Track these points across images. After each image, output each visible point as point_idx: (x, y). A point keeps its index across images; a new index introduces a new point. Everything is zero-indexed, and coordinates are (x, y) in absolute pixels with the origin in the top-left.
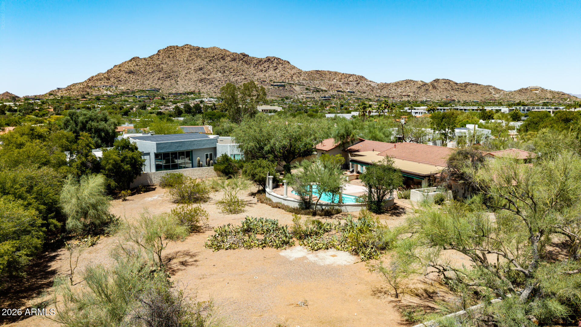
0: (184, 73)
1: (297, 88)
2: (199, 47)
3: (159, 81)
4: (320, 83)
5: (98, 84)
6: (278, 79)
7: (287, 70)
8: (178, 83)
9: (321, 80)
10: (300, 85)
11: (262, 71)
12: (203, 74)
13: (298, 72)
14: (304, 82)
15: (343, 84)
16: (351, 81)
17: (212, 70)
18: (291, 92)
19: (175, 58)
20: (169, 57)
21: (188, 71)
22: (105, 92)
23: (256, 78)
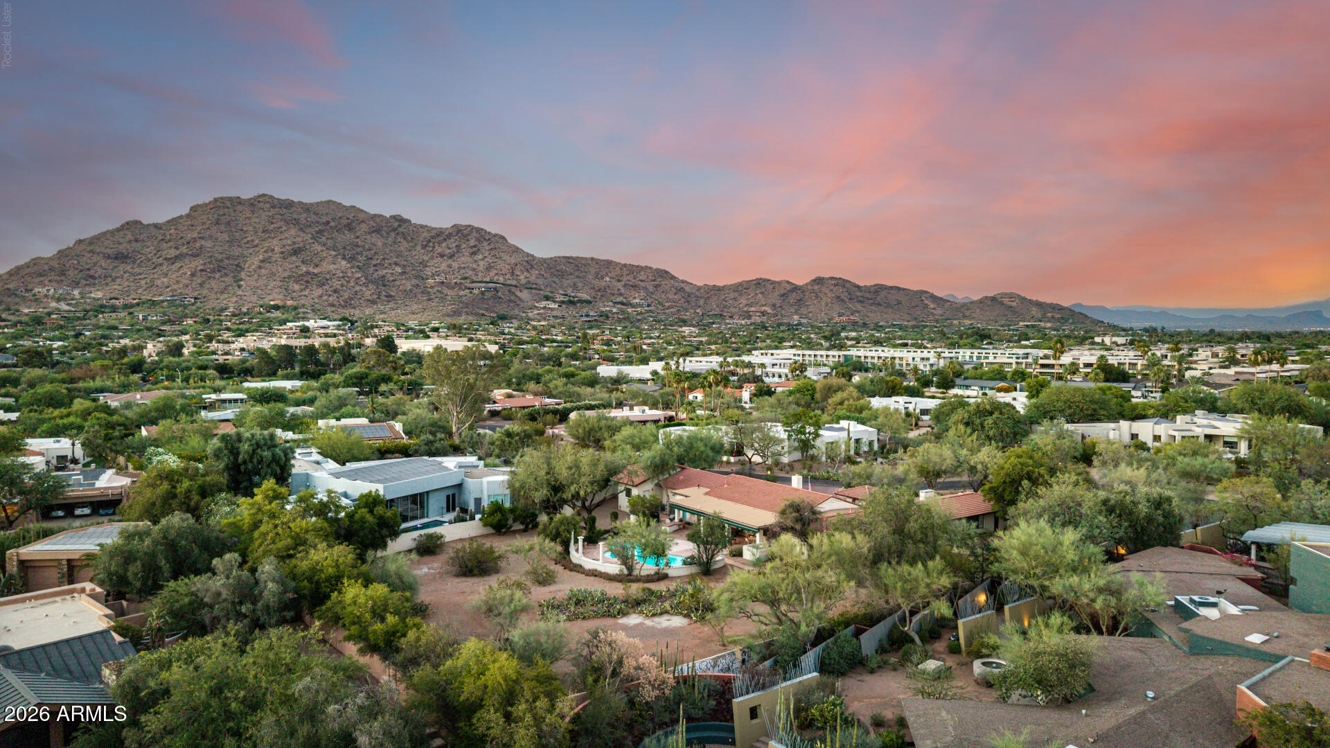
0: (255, 261)
1: (525, 295)
2: (293, 202)
3: (194, 278)
4: (575, 284)
5: (33, 284)
6: (480, 274)
7: (502, 254)
8: (242, 283)
9: (578, 277)
10: (531, 288)
11: (442, 256)
12: (303, 262)
13: (526, 259)
14: (540, 281)
15: (625, 285)
16: (642, 281)
17: (324, 254)
18: (512, 305)
19: (233, 224)
20: (217, 223)
21: (266, 255)
22: (54, 305)
23: (428, 272)
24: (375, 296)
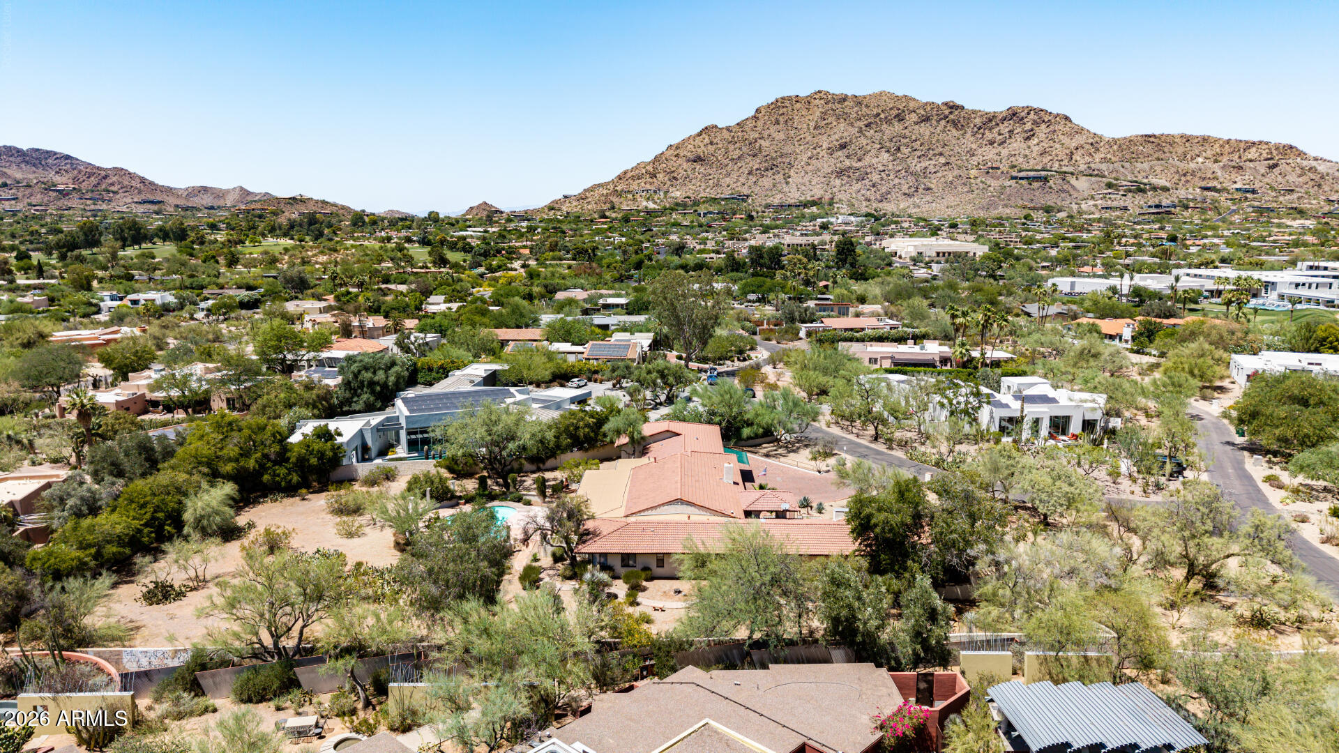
0: (804, 158)
1: (1082, 184)
2: (846, 96)
3: (751, 177)
4: (1151, 168)
5: (634, 186)
6: (1032, 162)
7: (1061, 137)
8: (790, 180)
9: (1158, 159)
10: (1091, 175)
11: (992, 143)
12: (848, 157)
13: (1090, 141)
14: (1103, 167)
15: (1223, 167)
16: (1251, 161)
17: (869, 148)
18: (1063, 195)
19: (790, 123)
20: (777, 122)
21: (815, 152)
22: (645, 203)
23: (974, 161)
24: (913, 189)
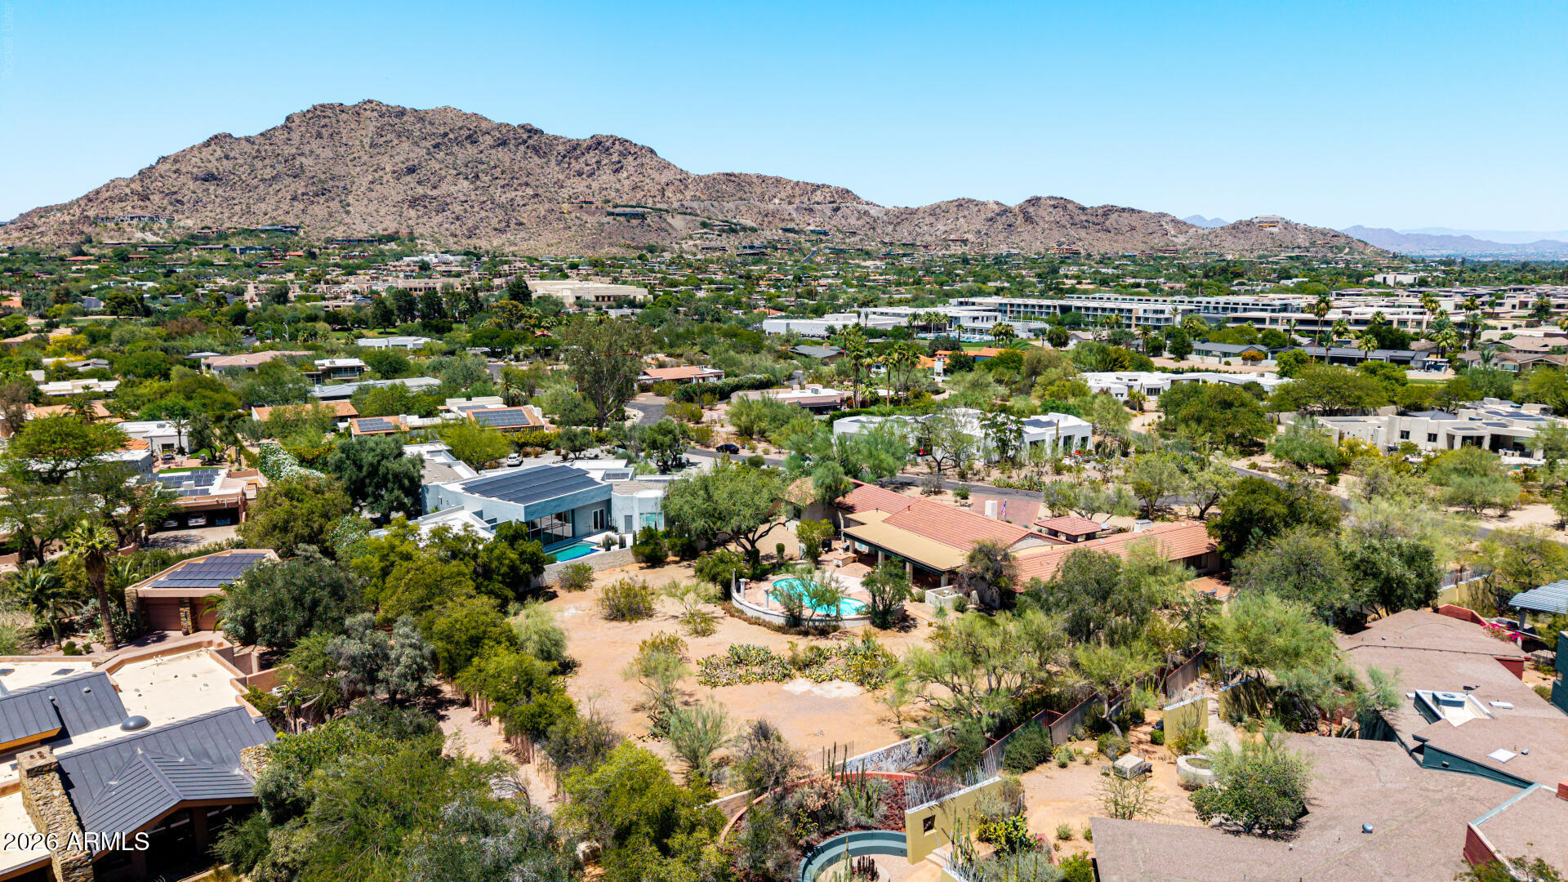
0: (365, 182)
1: (678, 222)
2: (404, 109)
3: (295, 203)
4: (737, 208)
5: (116, 211)
6: (625, 197)
7: (651, 172)
8: (350, 208)
9: (741, 199)
10: (685, 214)
11: (580, 174)
12: (419, 183)
13: (679, 177)
14: (695, 205)
15: (797, 209)
16: (818, 203)
17: (443, 173)
18: (662, 234)
19: (337, 138)
20: (319, 136)
21: (377, 175)
22: (139, 235)
23: (565, 193)
24: (504, 224)
